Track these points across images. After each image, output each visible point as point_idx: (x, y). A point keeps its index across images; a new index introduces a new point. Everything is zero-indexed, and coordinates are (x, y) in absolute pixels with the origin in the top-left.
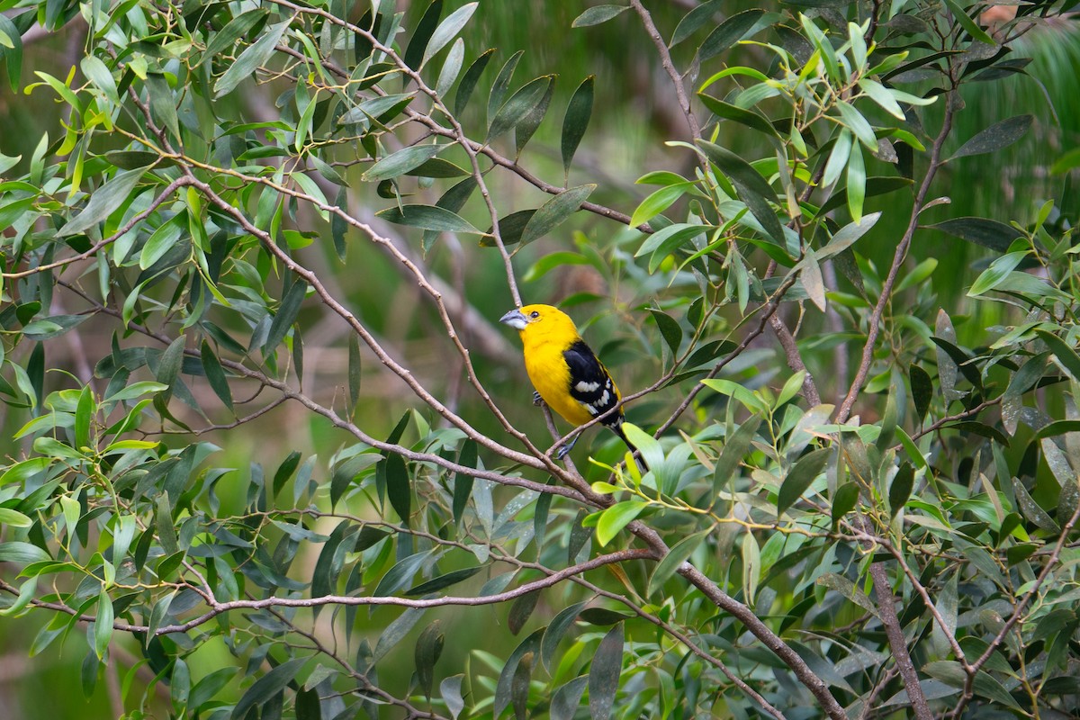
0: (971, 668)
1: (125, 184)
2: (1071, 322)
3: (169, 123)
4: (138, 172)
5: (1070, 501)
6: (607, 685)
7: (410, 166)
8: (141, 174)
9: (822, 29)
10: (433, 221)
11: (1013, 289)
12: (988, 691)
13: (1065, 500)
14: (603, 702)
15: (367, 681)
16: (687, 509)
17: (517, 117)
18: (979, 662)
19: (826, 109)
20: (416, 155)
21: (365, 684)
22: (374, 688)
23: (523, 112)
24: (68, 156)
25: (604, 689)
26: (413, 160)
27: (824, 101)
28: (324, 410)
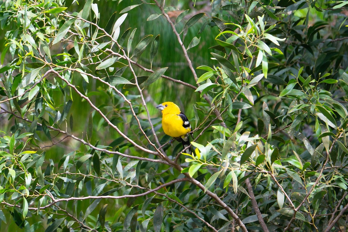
0: (296, 210)
1: (35, 73)
2: (311, 104)
3: (48, 53)
4: (39, 69)
5: (315, 158)
6: (159, 222)
7: (110, 64)
8: (40, 69)
9: (252, 18)
10: (118, 81)
11: (292, 94)
12: (298, 217)
13: (314, 158)
14: (158, 227)
15: (83, 224)
16: (214, 165)
17: (142, 48)
18: (298, 208)
19: (253, 43)
20: (112, 61)
21: (82, 225)
22: (85, 226)
23: (144, 46)
24: (20, 65)
25: (158, 223)
26: (111, 62)
27: (252, 40)
28: (80, 140)
